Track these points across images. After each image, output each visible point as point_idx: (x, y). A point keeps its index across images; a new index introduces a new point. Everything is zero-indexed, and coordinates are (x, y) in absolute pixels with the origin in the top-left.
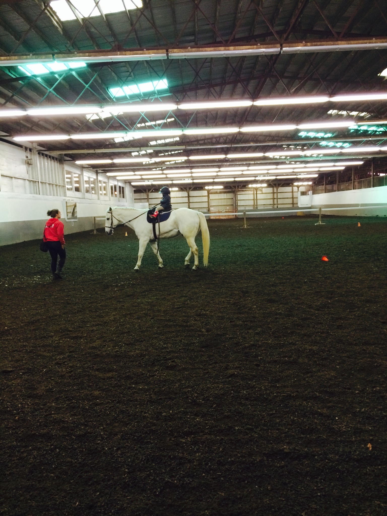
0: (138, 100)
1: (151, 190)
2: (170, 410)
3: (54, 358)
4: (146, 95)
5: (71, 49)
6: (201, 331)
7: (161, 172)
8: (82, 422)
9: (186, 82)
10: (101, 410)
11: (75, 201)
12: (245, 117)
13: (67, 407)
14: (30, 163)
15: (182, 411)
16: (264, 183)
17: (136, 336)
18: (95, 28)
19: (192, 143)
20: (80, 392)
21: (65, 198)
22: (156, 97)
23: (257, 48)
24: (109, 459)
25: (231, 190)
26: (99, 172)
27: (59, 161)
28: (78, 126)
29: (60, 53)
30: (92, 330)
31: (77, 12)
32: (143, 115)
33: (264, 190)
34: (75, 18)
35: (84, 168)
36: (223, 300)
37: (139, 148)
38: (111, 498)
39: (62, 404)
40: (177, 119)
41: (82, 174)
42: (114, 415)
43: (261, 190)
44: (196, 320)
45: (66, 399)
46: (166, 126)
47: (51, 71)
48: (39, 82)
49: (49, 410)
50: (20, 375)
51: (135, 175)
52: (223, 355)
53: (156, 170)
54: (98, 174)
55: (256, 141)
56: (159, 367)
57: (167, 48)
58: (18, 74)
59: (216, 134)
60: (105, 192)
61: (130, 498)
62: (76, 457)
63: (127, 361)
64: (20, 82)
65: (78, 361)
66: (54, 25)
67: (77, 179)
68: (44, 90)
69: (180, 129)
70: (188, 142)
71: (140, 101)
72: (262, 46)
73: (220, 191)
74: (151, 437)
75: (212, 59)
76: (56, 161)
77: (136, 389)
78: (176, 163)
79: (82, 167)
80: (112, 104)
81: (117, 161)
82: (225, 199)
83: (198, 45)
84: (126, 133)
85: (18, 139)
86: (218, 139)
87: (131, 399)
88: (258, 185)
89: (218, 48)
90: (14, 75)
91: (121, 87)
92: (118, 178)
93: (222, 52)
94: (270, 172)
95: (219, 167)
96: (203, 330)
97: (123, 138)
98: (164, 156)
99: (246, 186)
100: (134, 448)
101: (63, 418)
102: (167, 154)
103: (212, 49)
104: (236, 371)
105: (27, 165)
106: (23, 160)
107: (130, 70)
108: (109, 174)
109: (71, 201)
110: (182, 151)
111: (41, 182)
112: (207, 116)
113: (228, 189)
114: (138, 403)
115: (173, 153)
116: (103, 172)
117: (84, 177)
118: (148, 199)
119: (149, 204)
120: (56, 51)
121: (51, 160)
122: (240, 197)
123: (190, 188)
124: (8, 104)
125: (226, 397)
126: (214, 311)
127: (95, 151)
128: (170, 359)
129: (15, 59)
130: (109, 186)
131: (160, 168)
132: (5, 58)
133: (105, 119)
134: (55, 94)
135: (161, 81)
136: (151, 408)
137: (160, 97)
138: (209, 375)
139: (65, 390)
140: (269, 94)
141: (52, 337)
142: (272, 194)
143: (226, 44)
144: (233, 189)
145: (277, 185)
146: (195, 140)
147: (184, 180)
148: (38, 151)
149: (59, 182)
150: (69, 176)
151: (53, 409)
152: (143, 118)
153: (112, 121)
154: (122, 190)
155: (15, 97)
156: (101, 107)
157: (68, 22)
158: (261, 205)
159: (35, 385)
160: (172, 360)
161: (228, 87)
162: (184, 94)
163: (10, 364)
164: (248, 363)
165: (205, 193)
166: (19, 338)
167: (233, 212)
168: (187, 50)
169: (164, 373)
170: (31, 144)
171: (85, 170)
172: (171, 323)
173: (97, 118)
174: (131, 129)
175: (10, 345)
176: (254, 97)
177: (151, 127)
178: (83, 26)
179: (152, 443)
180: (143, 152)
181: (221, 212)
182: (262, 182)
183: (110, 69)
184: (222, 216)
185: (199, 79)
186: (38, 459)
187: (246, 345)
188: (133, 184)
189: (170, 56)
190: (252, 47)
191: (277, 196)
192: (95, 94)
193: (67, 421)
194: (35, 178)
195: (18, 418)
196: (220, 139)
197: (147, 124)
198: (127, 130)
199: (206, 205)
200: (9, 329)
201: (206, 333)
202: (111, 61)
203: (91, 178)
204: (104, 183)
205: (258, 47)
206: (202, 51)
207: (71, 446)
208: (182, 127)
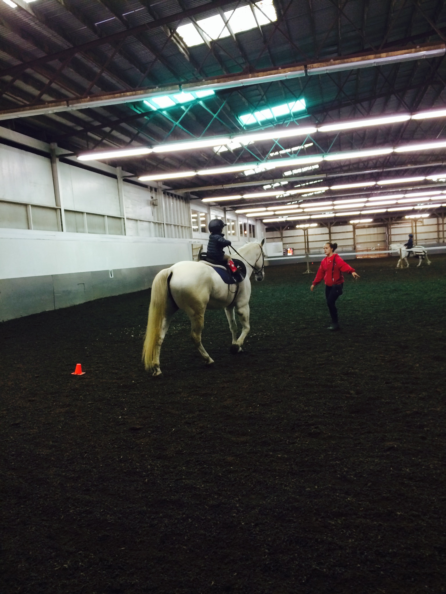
0: (272, 125)
1: (286, 227)
2: (315, 485)
3: (183, 416)
4: (280, 119)
5: (198, 77)
6: (349, 393)
7: (297, 206)
8: (215, 490)
9: (327, 99)
10: (235, 479)
11: (201, 243)
12: (400, 134)
13: (199, 472)
14: (155, 204)
15: (330, 487)
16: (425, 213)
17: (272, 396)
18: (224, 50)
19: (334, 170)
20: (212, 457)
21: (191, 240)
22: (292, 120)
23: (416, 52)
24: (246, 536)
25: (382, 223)
26: (227, 209)
27: (185, 200)
28: (205, 160)
29: (187, 82)
30: (223, 387)
31: (205, 35)
32: (276, 142)
33: (426, 222)
34: (203, 42)
35: (211, 206)
36: (375, 356)
37: (272, 180)
38: (250, 581)
39: (193, 469)
40: (316, 144)
41: (209, 213)
42: (250, 486)
43: (422, 222)
44: (342, 380)
45: (197, 463)
46: (303, 153)
47: (177, 103)
48: (165, 116)
49: (179, 474)
50: (149, 433)
51: (267, 211)
52: (379, 423)
53: (291, 204)
54: (226, 212)
55: (415, 163)
56: (300, 433)
57: (305, 63)
58: (143, 110)
59: (363, 158)
60: (233, 232)
61: (272, 584)
62: (210, 530)
63: (262, 424)
64: (146, 117)
65: (209, 421)
66: (180, 53)
67: (204, 219)
68: (170, 123)
69: (321, 155)
70: (329, 170)
71: (274, 127)
72: (422, 49)
73: (369, 224)
74: (293, 515)
75: (359, 70)
76: (181, 200)
77: (274, 458)
78: (314, 195)
79: (209, 206)
80: (242, 133)
81: (247, 196)
82: (374, 234)
83: (342, 57)
84: (258, 164)
85: (143, 179)
86: (366, 164)
87: (269, 469)
88: (418, 216)
89: (367, 56)
90: (140, 111)
91: (252, 113)
92: (248, 215)
93: (372, 61)
94: (433, 198)
95: (368, 196)
96: (352, 392)
97: (254, 170)
98: (301, 188)
99: (402, 218)
100: (275, 525)
101: (195, 484)
102: (304, 184)
103: (360, 58)
104: (396, 444)
105: (152, 206)
106: (148, 200)
107: (263, 93)
108: (238, 211)
109: (197, 243)
110: (322, 180)
111: (167, 224)
112: (352, 137)
113: (379, 222)
114: (277, 474)
115: (311, 183)
116: (231, 209)
117: (211, 215)
118: (282, 238)
119: (284, 244)
120: (183, 81)
121: (176, 200)
122: (393, 231)
123: (331, 223)
124: (134, 143)
125: (383, 475)
126: (365, 369)
127: (223, 186)
128: (313, 425)
129: (141, 94)
130: (238, 225)
131: (296, 202)
132: (131, 93)
133: (234, 151)
134: (182, 127)
135: (298, 101)
136: (293, 480)
137: (296, 121)
138: (361, 446)
139: (196, 453)
140: (431, 105)
141: (180, 393)
142: (436, 226)
143: (377, 51)
144: (385, 222)
145: (443, 215)
146: (338, 166)
147: (324, 214)
148: (163, 190)
149: (185, 222)
150: (195, 215)
151: (183, 474)
152: (277, 146)
153: (242, 152)
154: (252, 229)
155: (140, 135)
156: (230, 138)
157: (195, 47)
158: (422, 240)
159: (164, 445)
160: (315, 426)
161: (379, 101)
162: (325, 114)
163: (138, 421)
164: (410, 435)
165: (350, 228)
166: (146, 393)
167: (385, 250)
168: (329, 63)
169: (307, 441)
170: (156, 183)
171: (212, 208)
172: (313, 382)
173: (226, 150)
174: (262, 159)
175: (138, 400)
176: (413, 110)
177: (285, 156)
178: (211, 49)
179: (295, 522)
180: (277, 185)
181: (370, 250)
182: (423, 211)
183: (240, 95)
184: (371, 255)
185: (343, 95)
186: (169, 529)
187: (407, 412)
188: (264, 221)
189: (309, 72)
190: (409, 50)
191: (443, 228)
192: (224, 124)
193: (199, 488)
194: (160, 219)
195: (148, 481)
196: (368, 163)
197: (282, 152)
198: (259, 161)
199: (351, 242)
200: (136, 382)
201: (356, 396)
202: (242, 85)
203: (219, 217)
204: (233, 221)
205: (418, 49)
206: (347, 62)
207: (204, 516)
208: (322, 153)
